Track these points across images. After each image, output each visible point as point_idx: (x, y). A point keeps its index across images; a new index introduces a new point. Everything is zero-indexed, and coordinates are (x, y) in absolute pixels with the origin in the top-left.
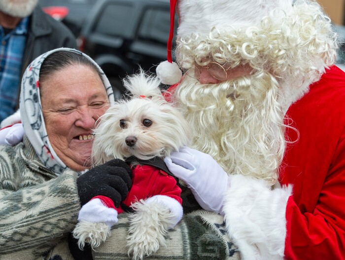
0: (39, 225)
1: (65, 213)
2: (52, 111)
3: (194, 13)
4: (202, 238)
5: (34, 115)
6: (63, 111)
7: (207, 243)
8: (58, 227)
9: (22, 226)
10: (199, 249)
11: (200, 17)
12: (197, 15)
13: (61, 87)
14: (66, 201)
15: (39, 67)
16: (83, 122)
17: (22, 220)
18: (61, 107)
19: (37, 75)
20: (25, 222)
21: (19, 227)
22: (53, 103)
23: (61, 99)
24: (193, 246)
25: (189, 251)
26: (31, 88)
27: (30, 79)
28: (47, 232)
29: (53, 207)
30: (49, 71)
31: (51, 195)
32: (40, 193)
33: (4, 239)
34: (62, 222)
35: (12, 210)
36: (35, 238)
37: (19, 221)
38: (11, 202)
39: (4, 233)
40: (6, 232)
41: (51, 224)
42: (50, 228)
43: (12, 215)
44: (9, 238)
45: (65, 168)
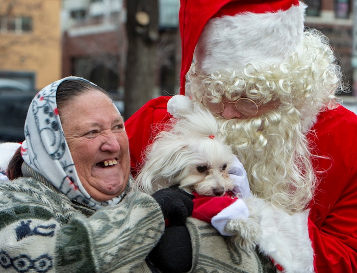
1: (152, 222)
2: (77, 137)
3: (225, 49)
5: (53, 145)
8: (149, 237)
9: (124, 241)
11: (232, 53)
12: (228, 51)
13: (84, 112)
15: (55, 94)
16: (110, 145)
17: (121, 235)
19: (53, 102)
22: (77, 129)
23: (86, 124)
26: (47, 116)
27: (44, 107)
28: (140, 243)
30: (67, 97)
31: (136, 207)
32: (120, 213)
33: (111, 257)
34: (151, 231)
35: (106, 229)
36: (130, 252)
37: (118, 237)
38: (103, 222)
39: (109, 251)
40: (111, 249)
41: (141, 235)
42: (141, 239)
43: (109, 234)
44: (116, 255)
45: (90, 199)
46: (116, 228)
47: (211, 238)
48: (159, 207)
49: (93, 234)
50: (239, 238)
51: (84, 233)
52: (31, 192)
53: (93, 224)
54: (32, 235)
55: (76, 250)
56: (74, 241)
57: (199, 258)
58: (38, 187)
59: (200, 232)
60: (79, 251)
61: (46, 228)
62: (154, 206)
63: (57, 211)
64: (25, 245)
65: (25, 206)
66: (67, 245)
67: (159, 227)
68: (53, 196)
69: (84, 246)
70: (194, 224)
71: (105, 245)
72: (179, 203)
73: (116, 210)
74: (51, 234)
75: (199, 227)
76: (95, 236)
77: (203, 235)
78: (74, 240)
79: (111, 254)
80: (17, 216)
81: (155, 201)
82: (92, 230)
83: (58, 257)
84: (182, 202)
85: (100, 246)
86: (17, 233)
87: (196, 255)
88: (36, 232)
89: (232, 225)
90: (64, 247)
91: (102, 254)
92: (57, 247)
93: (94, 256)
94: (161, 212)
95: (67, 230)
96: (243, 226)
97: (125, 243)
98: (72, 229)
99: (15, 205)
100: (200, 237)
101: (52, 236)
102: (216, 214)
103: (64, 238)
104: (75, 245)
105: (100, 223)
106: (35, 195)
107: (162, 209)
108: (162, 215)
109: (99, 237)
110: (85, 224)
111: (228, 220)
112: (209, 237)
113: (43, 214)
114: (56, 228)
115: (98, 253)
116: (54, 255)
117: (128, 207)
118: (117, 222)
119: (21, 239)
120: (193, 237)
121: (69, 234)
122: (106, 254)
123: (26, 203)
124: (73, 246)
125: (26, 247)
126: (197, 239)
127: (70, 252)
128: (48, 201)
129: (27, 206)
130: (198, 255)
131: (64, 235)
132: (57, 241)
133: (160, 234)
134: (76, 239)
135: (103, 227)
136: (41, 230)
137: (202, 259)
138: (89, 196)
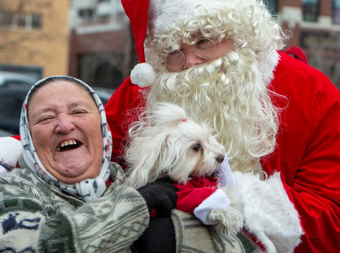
0: (118, 230)
1: (138, 216)
6: (43, 120)
8: (134, 230)
9: (107, 234)
14: (136, 204)
17: (104, 228)
18: (40, 117)
20: (108, 229)
21: (105, 235)
28: (125, 236)
29: (126, 212)
31: (121, 201)
32: (106, 206)
33: (94, 249)
34: (136, 225)
35: (91, 222)
36: (115, 244)
37: (101, 230)
38: (87, 215)
39: (92, 244)
40: (93, 242)
41: (127, 228)
42: (127, 232)
43: (92, 227)
44: (99, 247)
45: (58, 182)
46: (100, 222)
47: (195, 230)
48: (144, 202)
49: (77, 227)
50: (220, 226)
51: (67, 227)
52: (22, 185)
53: (77, 218)
54: (17, 228)
55: (59, 243)
56: (57, 235)
57: (183, 249)
58: (30, 179)
59: (183, 224)
60: (62, 244)
61: (32, 221)
62: (140, 200)
63: (46, 203)
64: (11, 238)
65: (14, 199)
66: (50, 239)
67: (144, 221)
68: (43, 189)
69: (67, 240)
70: (179, 215)
71: (89, 237)
72: (164, 197)
73: (102, 204)
74: (35, 228)
75: (182, 219)
76: (79, 229)
77: (187, 227)
78: (57, 233)
79: (93, 247)
80: (6, 209)
81: (140, 195)
82: (76, 224)
83: (41, 250)
84: (166, 195)
85: (83, 239)
86: (3, 226)
87: (179, 246)
88: (21, 226)
89: (213, 215)
90: (47, 240)
91: (85, 247)
92: (40, 240)
93: (76, 249)
94: (146, 207)
95: (52, 224)
96: (224, 215)
97: (109, 235)
98: (56, 222)
99: (6, 198)
100: (183, 228)
101: (36, 230)
102: (197, 206)
103: (47, 232)
104: (58, 239)
105: (84, 217)
106: (26, 187)
107: (147, 204)
108: (147, 210)
109: (82, 231)
110: (70, 218)
111: (209, 211)
112: (193, 229)
113: (31, 206)
114: (41, 221)
115: (80, 245)
116: (37, 248)
117: (114, 200)
118: (102, 216)
119: (7, 232)
120: (177, 229)
121: (52, 227)
122: (89, 246)
123: (16, 196)
124: (56, 239)
125: (11, 240)
126: (181, 231)
127: (53, 245)
128: (38, 193)
129: (16, 199)
130: (181, 246)
131: (48, 228)
132: (41, 235)
133: (144, 227)
134: (59, 233)
135: (88, 221)
136: (26, 224)
137: (185, 250)
138: (56, 180)
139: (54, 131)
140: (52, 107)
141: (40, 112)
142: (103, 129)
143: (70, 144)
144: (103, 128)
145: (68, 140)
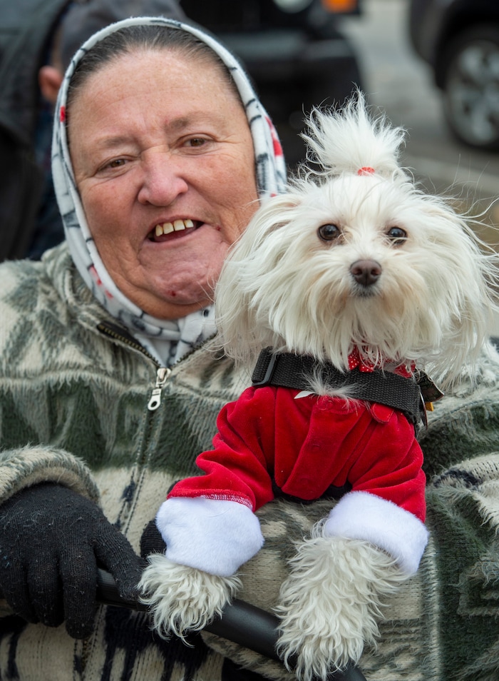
4: (474, 572)
7: (484, 586)
10: (463, 600)
18: (100, 160)
24: (449, 595)
25: (436, 607)
45: (141, 317)
138: (138, 312)
139: (136, 198)
140: (125, 134)
141: (98, 147)
142: (260, 172)
143: (177, 229)
144: (260, 167)
145: (172, 221)
